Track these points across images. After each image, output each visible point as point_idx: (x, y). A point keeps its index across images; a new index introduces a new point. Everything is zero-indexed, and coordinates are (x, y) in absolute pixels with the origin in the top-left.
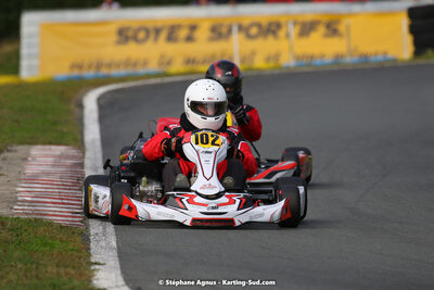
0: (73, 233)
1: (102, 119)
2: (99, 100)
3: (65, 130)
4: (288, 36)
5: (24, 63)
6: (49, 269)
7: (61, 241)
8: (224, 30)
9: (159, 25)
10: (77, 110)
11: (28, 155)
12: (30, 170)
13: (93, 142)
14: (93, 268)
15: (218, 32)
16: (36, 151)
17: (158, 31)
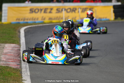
0: (17, 71)
1: (25, 36)
2: (25, 30)
3: (15, 39)
4: (79, 12)
5: (3, 18)
6: (11, 81)
7: (14, 73)
8: (60, 10)
9: (42, 8)
10: (18, 33)
11: (4, 47)
12: (5, 51)
13: (23, 43)
14: (23, 81)
15: (59, 11)
16: (7, 45)
17: (41, 10)
